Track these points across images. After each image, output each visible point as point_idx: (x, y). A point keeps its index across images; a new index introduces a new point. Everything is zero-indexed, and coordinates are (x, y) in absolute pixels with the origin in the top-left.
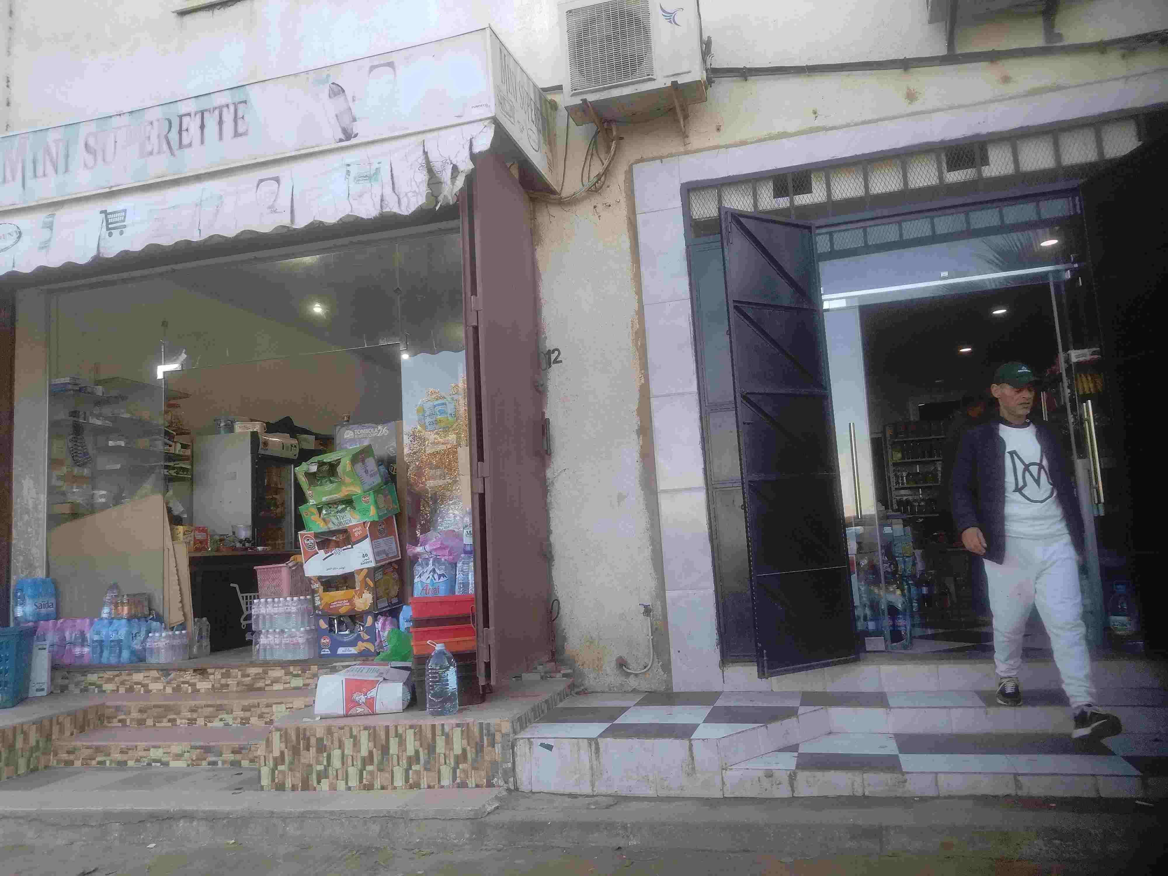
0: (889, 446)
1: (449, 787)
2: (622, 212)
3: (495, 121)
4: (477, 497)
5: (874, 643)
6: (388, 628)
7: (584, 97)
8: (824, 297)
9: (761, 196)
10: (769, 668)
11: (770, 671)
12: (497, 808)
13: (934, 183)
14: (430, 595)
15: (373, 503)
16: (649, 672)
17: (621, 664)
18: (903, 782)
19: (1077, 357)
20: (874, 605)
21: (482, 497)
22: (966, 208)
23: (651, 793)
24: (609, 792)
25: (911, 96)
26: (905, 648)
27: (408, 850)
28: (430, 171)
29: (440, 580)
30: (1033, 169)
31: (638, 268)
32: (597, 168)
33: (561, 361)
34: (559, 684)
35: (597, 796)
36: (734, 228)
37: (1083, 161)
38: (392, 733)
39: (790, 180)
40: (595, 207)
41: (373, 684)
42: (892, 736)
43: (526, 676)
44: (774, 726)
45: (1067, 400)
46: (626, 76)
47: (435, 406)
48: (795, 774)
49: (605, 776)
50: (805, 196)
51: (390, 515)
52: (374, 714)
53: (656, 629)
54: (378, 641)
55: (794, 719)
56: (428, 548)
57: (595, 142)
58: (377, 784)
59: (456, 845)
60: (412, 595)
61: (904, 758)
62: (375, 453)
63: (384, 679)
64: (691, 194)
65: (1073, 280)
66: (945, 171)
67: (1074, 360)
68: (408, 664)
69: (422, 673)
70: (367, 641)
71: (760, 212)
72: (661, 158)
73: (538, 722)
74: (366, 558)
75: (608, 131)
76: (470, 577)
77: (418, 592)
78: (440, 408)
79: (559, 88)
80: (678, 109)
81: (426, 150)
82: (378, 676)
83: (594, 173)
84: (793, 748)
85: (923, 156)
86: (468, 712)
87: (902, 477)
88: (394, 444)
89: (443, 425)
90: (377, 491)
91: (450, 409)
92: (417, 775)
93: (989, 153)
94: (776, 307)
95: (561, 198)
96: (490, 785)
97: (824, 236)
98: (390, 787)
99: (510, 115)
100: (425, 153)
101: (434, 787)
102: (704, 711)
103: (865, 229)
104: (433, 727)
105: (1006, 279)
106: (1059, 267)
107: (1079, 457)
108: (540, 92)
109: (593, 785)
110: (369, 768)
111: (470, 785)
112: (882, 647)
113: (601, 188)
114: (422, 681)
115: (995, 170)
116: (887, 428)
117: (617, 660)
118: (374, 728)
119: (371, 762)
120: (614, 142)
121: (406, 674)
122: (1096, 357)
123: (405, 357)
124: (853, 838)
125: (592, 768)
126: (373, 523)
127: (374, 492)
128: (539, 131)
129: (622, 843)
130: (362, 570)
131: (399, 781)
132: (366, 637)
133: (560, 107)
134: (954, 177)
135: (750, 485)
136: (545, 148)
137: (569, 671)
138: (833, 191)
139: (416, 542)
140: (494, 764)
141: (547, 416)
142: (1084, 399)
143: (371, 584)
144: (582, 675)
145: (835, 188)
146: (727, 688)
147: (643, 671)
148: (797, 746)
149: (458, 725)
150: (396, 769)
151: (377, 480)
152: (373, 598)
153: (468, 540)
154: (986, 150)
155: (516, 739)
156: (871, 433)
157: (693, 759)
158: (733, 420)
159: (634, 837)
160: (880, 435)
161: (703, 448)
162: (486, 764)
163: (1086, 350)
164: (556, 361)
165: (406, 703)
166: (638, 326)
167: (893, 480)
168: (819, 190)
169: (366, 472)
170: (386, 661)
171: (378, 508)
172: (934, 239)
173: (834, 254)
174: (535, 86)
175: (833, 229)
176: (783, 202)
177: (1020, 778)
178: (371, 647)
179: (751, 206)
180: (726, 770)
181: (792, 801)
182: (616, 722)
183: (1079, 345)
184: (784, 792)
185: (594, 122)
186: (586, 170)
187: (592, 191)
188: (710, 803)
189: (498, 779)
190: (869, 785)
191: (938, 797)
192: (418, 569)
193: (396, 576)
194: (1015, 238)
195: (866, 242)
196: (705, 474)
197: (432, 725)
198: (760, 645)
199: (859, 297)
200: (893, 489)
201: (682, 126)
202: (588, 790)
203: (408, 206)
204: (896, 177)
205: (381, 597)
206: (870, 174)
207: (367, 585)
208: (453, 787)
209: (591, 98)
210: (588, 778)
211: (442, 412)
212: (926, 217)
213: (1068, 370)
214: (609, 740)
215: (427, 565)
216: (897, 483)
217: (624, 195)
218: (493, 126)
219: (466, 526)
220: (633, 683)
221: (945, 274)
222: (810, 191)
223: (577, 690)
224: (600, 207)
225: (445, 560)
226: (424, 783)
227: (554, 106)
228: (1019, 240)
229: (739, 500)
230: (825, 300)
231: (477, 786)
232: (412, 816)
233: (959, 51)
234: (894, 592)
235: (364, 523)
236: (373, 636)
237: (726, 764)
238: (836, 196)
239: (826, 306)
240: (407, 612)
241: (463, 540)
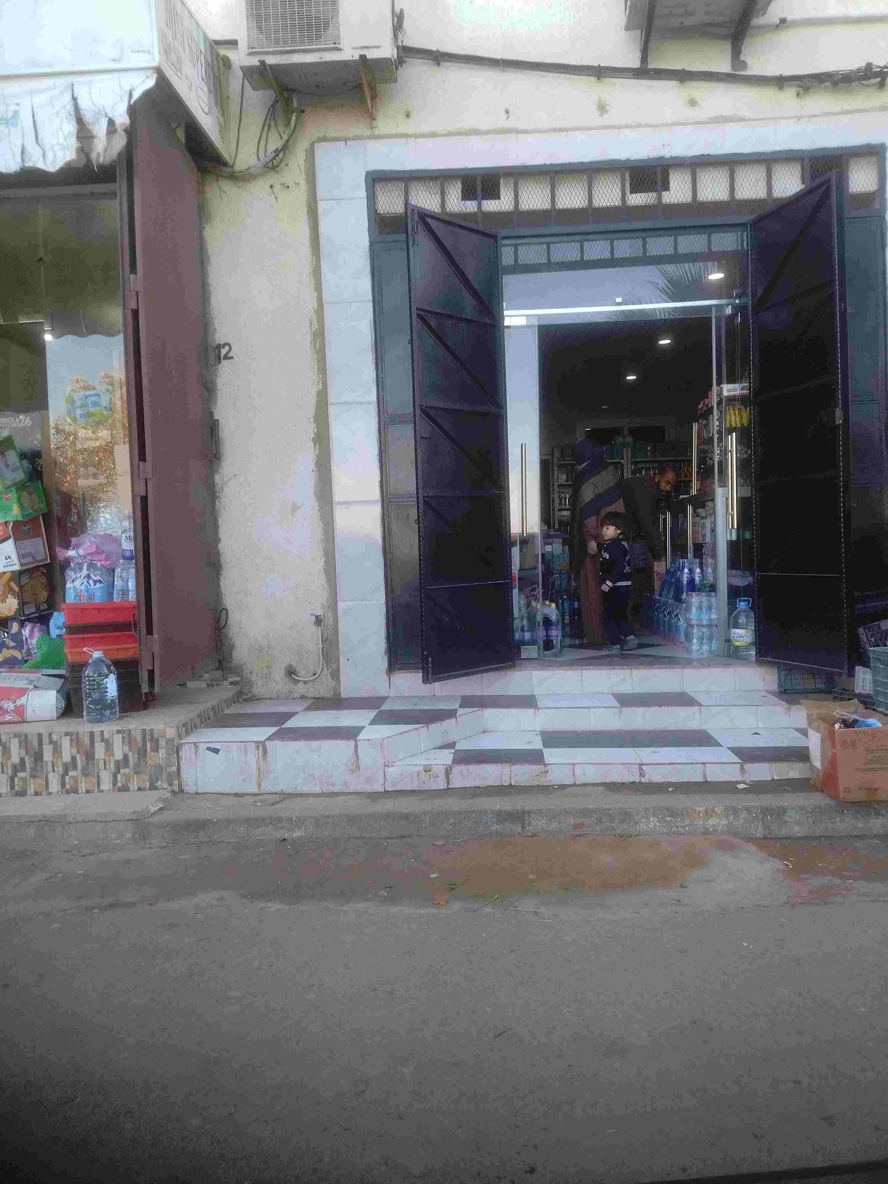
0: (556, 468)
1: (109, 791)
2: (300, 195)
3: (159, 71)
4: (138, 500)
5: (530, 652)
6: (37, 635)
7: (262, 58)
8: (506, 313)
9: (449, 196)
10: (433, 675)
11: (434, 676)
12: (162, 809)
13: (617, 204)
14: (85, 600)
15: (16, 501)
16: (319, 679)
17: (291, 672)
18: (545, 772)
19: (729, 391)
20: (531, 618)
21: (144, 499)
22: (645, 234)
23: (317, 790)
24: (275, 790)
25: (602, 108)
26: (555, 656)
27: (67, 852)
28: (80, 121)
29: (96, 586)
30: (709, 199)
31: (318, 261)
32: (275, 143)
33: (232, 358)
34: (226, 691)
35: (262, 794)
36: (421, 228)
37: (754, 197)
38: (46, 740)
39: (479, 183)
40: (271, 187)
41: (23, 692)
42: (538, 733)
43: (190, 684)
44: (436, 727)
45: (715, 432)
46: (310, 41)
47: (86, 397)
48: (451, 768)
49: (271, 776)
50: (493, 202)
51: (35, 514)
52: (24, 722)
53: (327, 638)
54: (26, 648)
55: (454, 720)
56: (81, 551)
57: (273, 112)
58: (31, 790)
59: (118, 845)
60: (64, 602)
61: (547, 752)
62: (17, 445)
63: (35, 687)
64: (377, 185)
65: (733, 316)
66: (628, 193)
67: (725, 393)
68: (62, 672)
69: (78, 681)
70: (13, 648)
71: (447, 213)
72: (346, 140)
73: (204, 727)
74: (9, 560)
75: (288, 101)
76: (130, 584)
77: (70, 597)
78: (92, 399)
79: (233, 43)
80: (366, 88)
81: (75, 95)
82: (28, 684)
83: (271, 148)
84: (451, 745)
85: (608, 174)
86: (129, 719)
87: (565, 499)
88: (39, 437)
89: (96, 419)
90: (20, 487)
91: (104, 401)
92: (74, 780)
93: (670, 178)
94: (460, 319)
95: (233, 172)
96: (153, 787)
97: (509, 248)
98: (44, 792)
99: (178, 69)
100: (74, 99)
101: (93, 792)
102: (372, 714)
103: (548, 244)
104: (92, 734)
105: (675, 309)
106: (723, 302)
107: (720, 486)
108: (211, 44)
109: (259, 785)
110: (21, 775)
111: (132, 789)
112: (535, 655)
113: (278, 166)
114: (77, 689)
115: (674, 196)
116: (555, 450)
117: (286, 668)
118: (26, 735)
119: (24, 769)
120: (294, 114)
121: (60, 682)
122: (745, 392)
123: (48, 337)
124: (499, 822)
125: (259, 769)
126: (16, 524)
127: (17, 490)
128: (209, 90)
129: (286, 835)
130: (4, 573)
131: (55, 786)
132: (12, 644)
133: (234, 66)
134: (637, 199)
135: (425, 501)
136: (216, 111)
137: (237, 679)
138: (520, 201)
139: (67, 546)
140: (159, 769)
141: (216, 417)
142: (730, 431)
143: (16, 589)
144: (250, 683)
145: (522, 197)
146: (392, 694)
147: (311, 678)
148: (454, 743)
149: (119, 732)
150: (51, 776)
151: (20, 476)
152: (19, 603)
153: (128, 546)
154: (668, 174)
155: (182, 744)
156: (541, 454)
157: (358, 757)
158: (411, 433)
159: (298, 829)
160: (548, 457)
161: (381, 461)
162: (149, 768)
163: (737, 385)
164: (226, 357)
165: (61, 711)
166: (317, 327)
167: (557, 501)
168: (507, 198)
169: (7, 466)
170: (37, 667)
171: (21, 506)
172: (612, 262)
173: (519, 268)
174: (205, 36)
175: (520, 241)
176: (471, 206)
177: (644, 767)
178: (18, 655)
179: (438, 206)
180: (388, 766)
181: (448, 792)
182: (283, 726)
183: (731, 380)
184: (441, 784)
185: (272, 87)
186: (263, 143)
187: (268, 167)
188: (374, 796)
189: (162, 782)
190: (516, 775)
191: (574, 785)
192: (70, 574)
193: (44, 580)
194: (687, 268)
195: (549, 259)
196: (382, 487)
197: (90, 732)
198: (426, 653)
199: (539, 317)
200: (556, 510)
201: (370, 106)
202: (254, 789)
203: (54, 162)
204: (582, 193)
205: (28, 603)
206: (557, 186)
207: (11, 590)
208: (114, 790)
209: (271, 60)
210: (254, 779)
211: (95, 404)
212: (607, 239)
213: (719, 403)
214: (278, 743)
215: (81, 569)
216: (560, 504)
217: (304, 176)
218: (155, 76)
219: (125, 531)
220: (301, 689)
221: (619, 300)
222: (497, 196)
223: (245, 697)
224: (277, 188)
225: (102, 565)
226: (82, 787)
227: (227, 63)
228: (691, 271)
229: (413, 514)
230: (507, 316)
231: (140, 789)
232: (70, 819)
233: (651, 66)
234: (550, 606)
235: (6, 523)
236: (19, 642)
237: (388, 761)
238: (523, 207)
239: (507, 322)
240: (58, 620)
241: (121, 545)
